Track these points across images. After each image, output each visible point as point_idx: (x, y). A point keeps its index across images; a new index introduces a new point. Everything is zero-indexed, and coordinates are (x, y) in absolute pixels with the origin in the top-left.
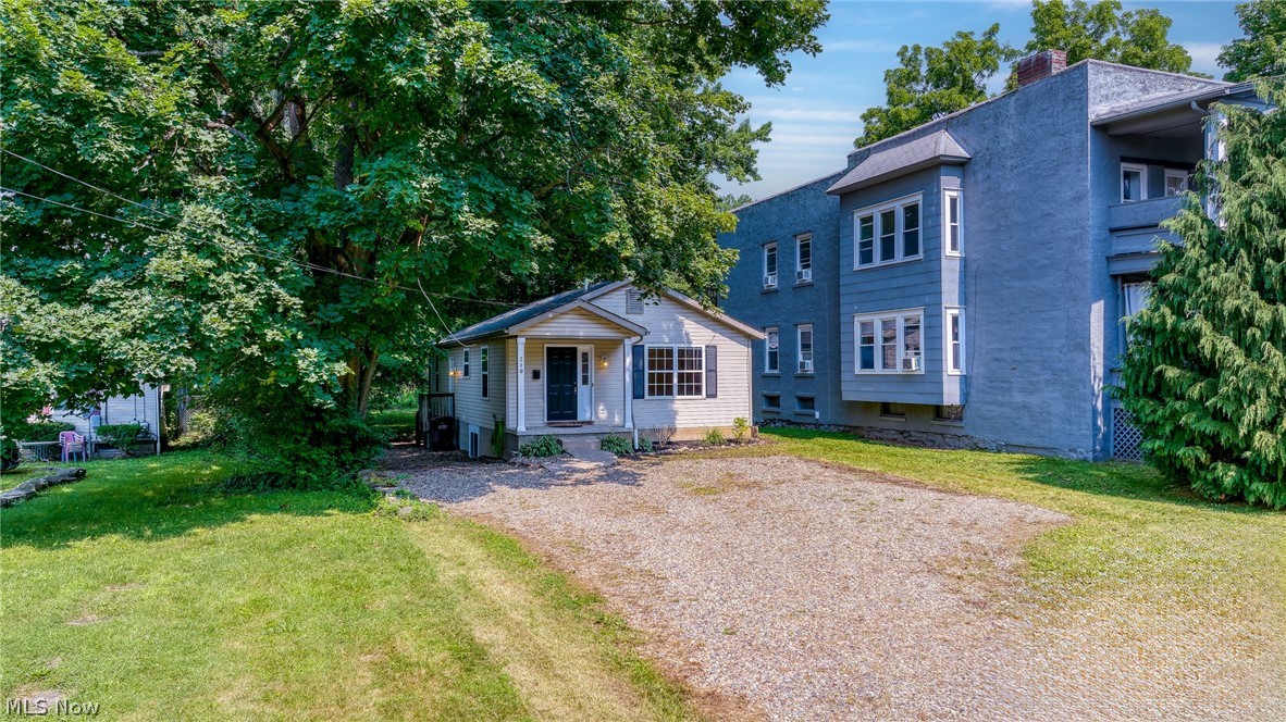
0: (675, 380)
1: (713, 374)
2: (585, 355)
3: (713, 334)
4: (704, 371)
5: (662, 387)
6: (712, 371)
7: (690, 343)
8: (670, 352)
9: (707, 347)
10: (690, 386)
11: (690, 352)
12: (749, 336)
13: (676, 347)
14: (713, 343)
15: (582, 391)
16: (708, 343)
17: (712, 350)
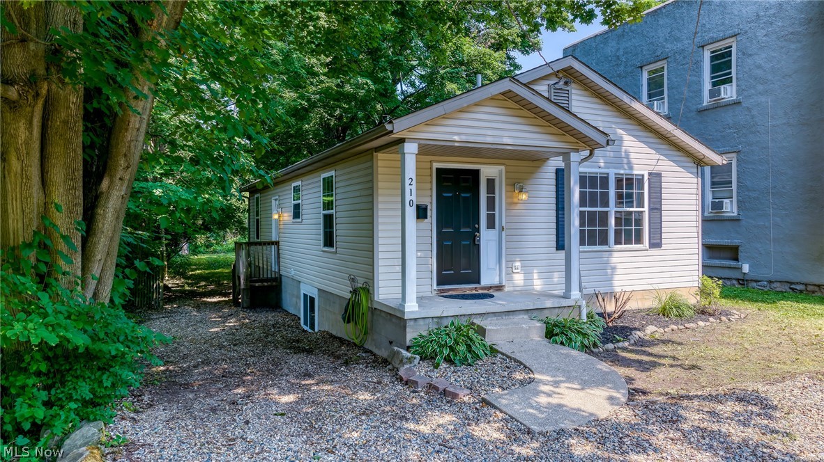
0: (612, 221)
1: (657, 213)
2: (491, 183)
3: (657, 156)
4: (646, 209)
5: (595, 234)
6: (656, 208)
7: (631, 168)
8: (605, 180)
9: (650, 174)
10: (629, 232)
11: (630, 182)
12: (699, 162)
13: (612, 173)
14: (657, 169)
15: (487, 238)
16: (651, 168)
17: (656, 177)
